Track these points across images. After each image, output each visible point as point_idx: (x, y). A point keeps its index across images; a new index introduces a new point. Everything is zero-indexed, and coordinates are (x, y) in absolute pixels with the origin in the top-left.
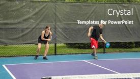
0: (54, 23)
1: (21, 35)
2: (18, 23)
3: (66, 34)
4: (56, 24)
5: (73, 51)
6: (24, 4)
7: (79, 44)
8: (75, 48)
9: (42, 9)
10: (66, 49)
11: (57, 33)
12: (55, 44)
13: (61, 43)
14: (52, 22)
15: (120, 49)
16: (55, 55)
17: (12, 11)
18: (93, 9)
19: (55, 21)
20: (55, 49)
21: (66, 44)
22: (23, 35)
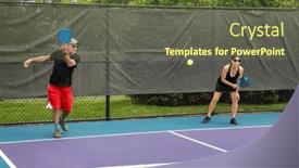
0: (104, 52)
1: (32, 77)
2: (26, 52)
3: (131, 75)
4: (108, 53)
5: (146, 110)
6: (38, 11)
7: (158, 95)
8: (150, 104)
9: (77, 22)
10: (130, 107)
11: (111, 72)
12: (108, 97)
13: (119, 93)
14: (100, 50)
15: (247, 107)
16: (108, 119)
17: (12, 26)
18: (188, 22)
19: (107, 46)
20: (108, 106)
21: (131, 96)
22: (37, 79)
